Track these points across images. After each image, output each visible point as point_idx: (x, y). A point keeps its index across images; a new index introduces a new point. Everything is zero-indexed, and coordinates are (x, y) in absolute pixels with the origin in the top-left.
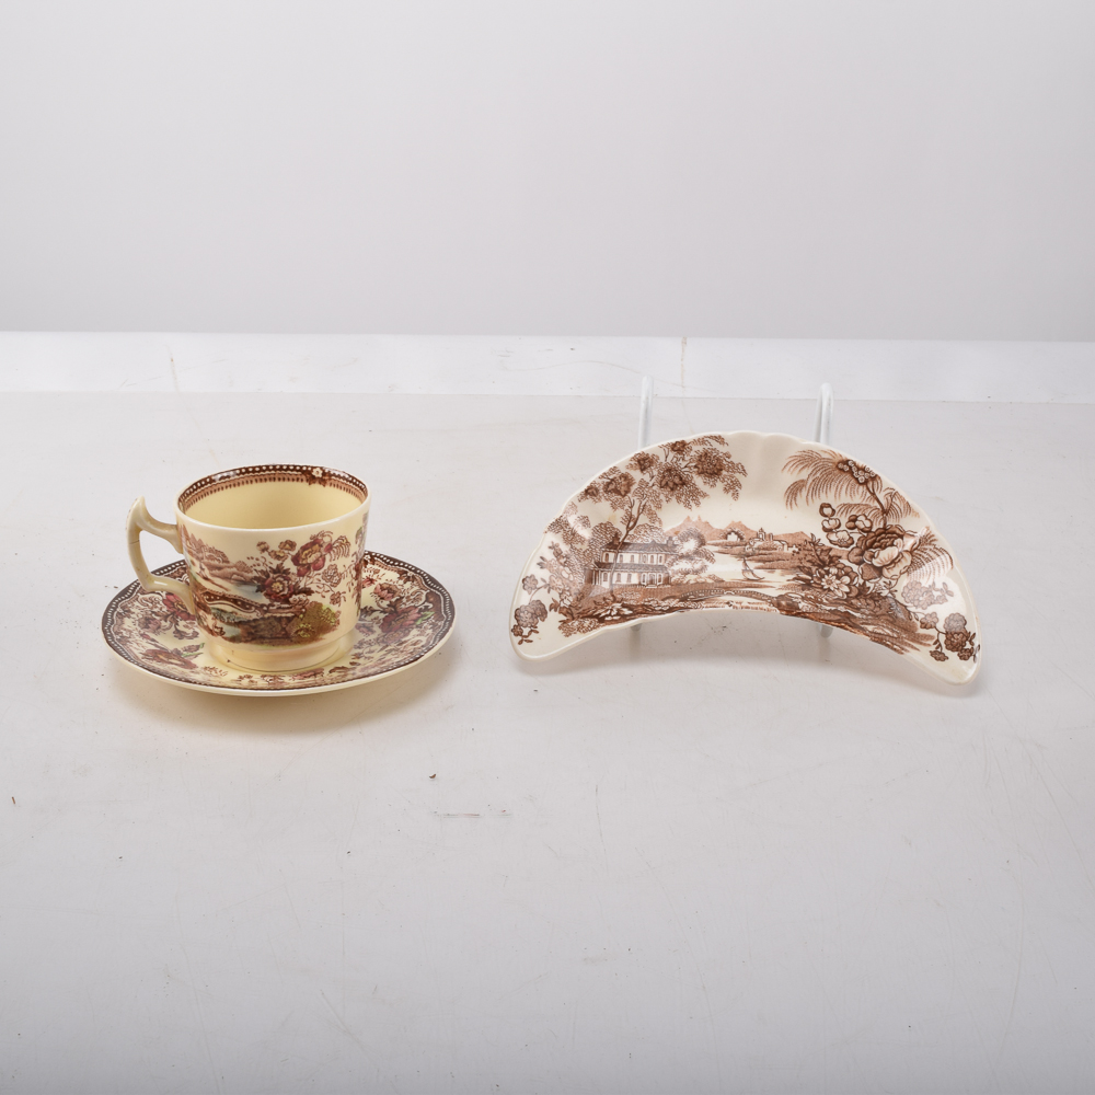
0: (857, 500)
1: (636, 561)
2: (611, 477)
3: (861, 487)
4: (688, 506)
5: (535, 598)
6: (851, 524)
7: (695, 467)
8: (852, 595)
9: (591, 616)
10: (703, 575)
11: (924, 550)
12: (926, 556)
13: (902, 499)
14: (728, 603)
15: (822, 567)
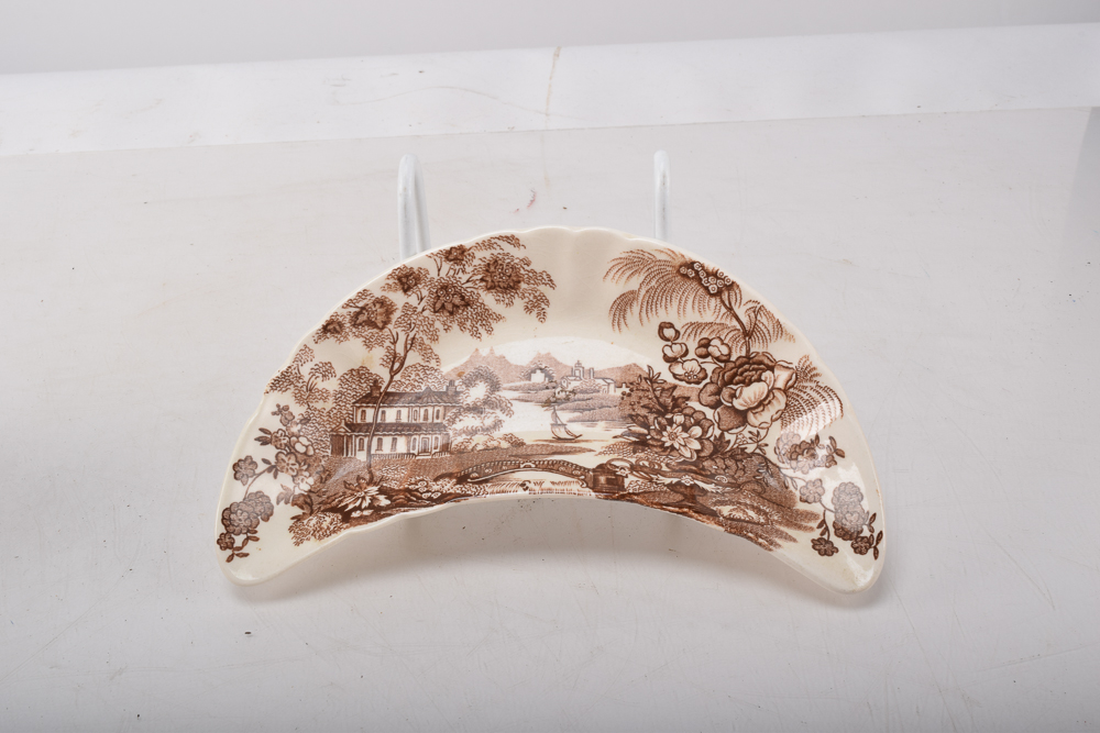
0: (709, 317)
1: (404, 420)
2: (361, 304)
3: (713, 300)
4: (476, 334)
5: (253, 489)
6: (702, 351)
7: (482, 280)
8: (705, 453)
9: (334, 510)
10: (497, 434)
11: (802, 388)
12: (806, 397)
13: (770, 316)
14: (523, 485)
15: (663, 415)
